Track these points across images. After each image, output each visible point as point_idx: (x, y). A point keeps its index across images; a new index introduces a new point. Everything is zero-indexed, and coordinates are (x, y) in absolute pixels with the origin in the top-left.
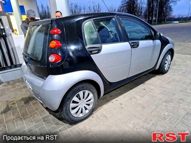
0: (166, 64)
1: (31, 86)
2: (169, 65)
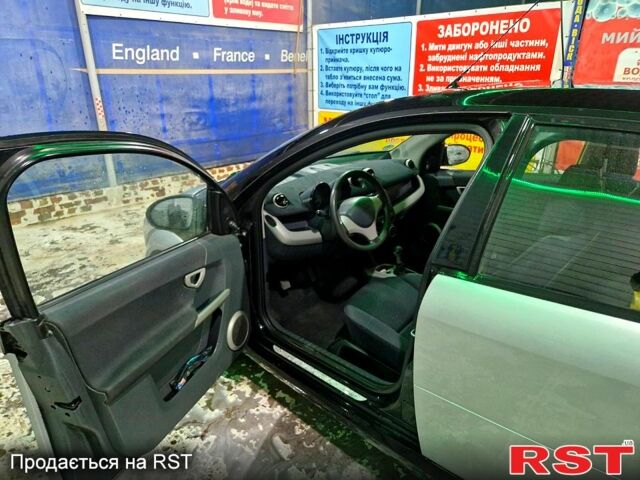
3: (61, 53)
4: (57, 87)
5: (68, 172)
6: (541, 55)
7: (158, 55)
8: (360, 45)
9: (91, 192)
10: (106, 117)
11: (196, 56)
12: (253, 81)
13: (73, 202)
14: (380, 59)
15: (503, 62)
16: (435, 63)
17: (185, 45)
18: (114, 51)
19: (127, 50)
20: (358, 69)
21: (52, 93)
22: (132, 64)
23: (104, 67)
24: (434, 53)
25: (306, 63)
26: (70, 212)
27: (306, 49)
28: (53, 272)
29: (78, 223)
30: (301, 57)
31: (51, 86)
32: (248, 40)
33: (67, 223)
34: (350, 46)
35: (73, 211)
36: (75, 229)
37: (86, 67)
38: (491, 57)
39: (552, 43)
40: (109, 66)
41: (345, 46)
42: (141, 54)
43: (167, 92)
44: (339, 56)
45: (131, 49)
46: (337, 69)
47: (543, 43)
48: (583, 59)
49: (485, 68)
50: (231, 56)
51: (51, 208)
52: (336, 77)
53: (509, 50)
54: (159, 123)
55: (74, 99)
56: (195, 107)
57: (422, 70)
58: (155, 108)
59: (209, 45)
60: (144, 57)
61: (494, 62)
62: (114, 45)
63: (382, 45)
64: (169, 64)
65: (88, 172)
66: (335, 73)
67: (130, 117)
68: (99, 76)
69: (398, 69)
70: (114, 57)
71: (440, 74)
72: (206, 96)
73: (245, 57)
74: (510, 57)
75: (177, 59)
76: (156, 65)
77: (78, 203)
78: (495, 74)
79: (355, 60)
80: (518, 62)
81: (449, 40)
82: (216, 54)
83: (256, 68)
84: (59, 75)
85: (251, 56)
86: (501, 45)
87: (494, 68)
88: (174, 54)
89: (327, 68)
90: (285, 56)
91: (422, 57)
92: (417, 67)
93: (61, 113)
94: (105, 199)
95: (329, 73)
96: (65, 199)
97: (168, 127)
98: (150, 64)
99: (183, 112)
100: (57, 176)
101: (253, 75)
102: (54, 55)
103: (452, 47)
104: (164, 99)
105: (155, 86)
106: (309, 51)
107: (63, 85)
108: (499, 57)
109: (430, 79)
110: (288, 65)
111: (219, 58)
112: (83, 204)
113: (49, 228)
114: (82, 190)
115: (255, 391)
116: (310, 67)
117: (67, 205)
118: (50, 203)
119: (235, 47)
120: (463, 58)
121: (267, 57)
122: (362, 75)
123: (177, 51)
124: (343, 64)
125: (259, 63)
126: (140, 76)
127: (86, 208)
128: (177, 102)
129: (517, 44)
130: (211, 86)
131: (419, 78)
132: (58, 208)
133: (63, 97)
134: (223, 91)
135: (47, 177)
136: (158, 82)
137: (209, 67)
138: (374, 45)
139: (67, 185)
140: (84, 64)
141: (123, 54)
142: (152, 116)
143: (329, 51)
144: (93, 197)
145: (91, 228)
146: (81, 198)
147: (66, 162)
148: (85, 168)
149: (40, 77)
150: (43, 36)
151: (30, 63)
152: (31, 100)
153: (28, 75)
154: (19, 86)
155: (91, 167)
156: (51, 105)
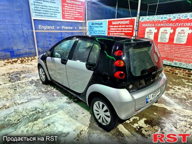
3: (28, 27)
4: (26, 34)
5: (28, 52)
6: (131, 29)
7: (49, 27)
8: (97, 26)
9: (32, 57)
10: (37, 41)
11: (58, 28)
12: (72, 34)
13: (28, 59)
14: (101, 29)
15: (125, 30)
16: (111, 30)
17: (55, 25)
18: (39, 27)
19: (42, 27)
20: (96, 31)
21: (25, 36)
22: (43, 29)
23: (37, 30)
24: (111, 28)
25: (86, 29)
26: (27, 61)
27: (86, 26)
28: (22, 71)
29: (29, 63)
30: (84, 28)
31: (25, 34)
32: (71, 24)
33: (26, 63)
34: (95, 26)
35: (28, 61)
36: (28, 65)
37: (33, 30)
38: (122, 29)
39: (134, 26)
40: (38, 30)
41: (94, 26)
42: (45, 28)
43: (51, 35)
44: (92, 28)
45: (43, 26)
46: (92, 31)
47: (132, 26)
48: (139, 30)
49: (121, 31)
50: (67, 28)
51: (24, 60)
52: (92, 33)
53: (125, 27)
54: (49, 43)
55: (30, 37)
56: (57, 39)
57: (109, 31)
58: (48, 39)
59: (61, 25)
60: (46, 28)
61: (123, 30)
62: (39, 26)
63: (101, 26)
64: (52, 30)
65: (32, 53)
66: (92, 32)
67: (42, 41)
68: (36, 32)
69: (104, 31)
70: (39, 28)
71: (112, 32)
72: (60, 37)
73: (70, 28)
74: (126, 29)
75: (54, 28)
76: (49, 30)
77: (29, 59)
78: (123, 33)
79: (96, 29)
80: (127, 30)
81: (114, 25)
82: (63, 27)
83: (73, 30)
84: (27, 32)
85: (72, 28)
86: (124, 26)
87: (123, 31)
88: (53, 27)
89: (90, 31)
90: (80, 28)
91: (109, 29)
92: (108, 31)
93: (27, 40)
94: (36, 59)
95: (90, 32)
96: (27, 58)
97: (51, 43)
98: (47, 30)
99: (55, 40)
100: (25, 53)
101: (72, 32)
102: (26, 28)
103: (115, 27)
104: (50, 37)
105: (48, 34)
106: (86, 27)
107: (28, 34)
108: (124, 29)
109: (111, 34)
110: (81, 30)
111: (64, 28)
112: (30, 60)
113: (23, 64)
114: (31, 57)
115: (54, 88)
116: (87, 30)
117: (27, 60)
118: (23, 59)
119: (68, 26)
120: (117, 29)
121: (76, 28)
122: (97, 32)
123: (54, 27)
124: (93, 30)
125: (74, 29)
126: (45, 32)
127: (31, 61)
128: (53, 38)
129: (127, 26)
130: (61, 35)
131: (109, 33)
132: (25, 60)
133: (28, 36)
134: (65, 36)
135: (23, 53)
136: (49, 33)
137: (61, 30)
138: (99, 26)
139: (27, 55)
140: (32, 30)
141: (41, 28)
142: (47, 41)
143: (90, 27)
144: (33, 58)
145: (32, 64)
146: (30, 58)
147: (27, 50)
148: (31, 52)
149: (23, 32)
150: (24, 24)
151: (21, 29)
152: (21, 37)
153: (20, 32)
154: (18, 34)
155: (33, 52)
156: (25, 38)
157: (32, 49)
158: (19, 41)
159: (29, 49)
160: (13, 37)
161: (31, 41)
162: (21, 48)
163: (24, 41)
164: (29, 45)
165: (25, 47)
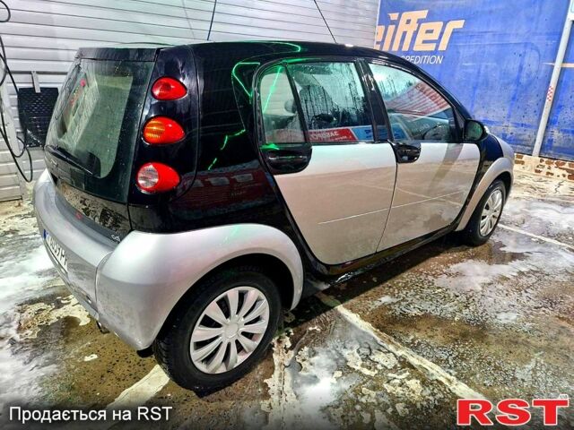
0: (484, 217)
1: (64, 259)
2: (495, 221)
3: (542, 52)
4: (528, 75)
5: (509, 136)
9: (516, 155)
21: (524, 80)
31: (525, 75)
37: (554, 61)
55: (537, 85)
65: (522, 140)
68: (562, 68)
84: (534, 68)
93: (523, 95)
94: (523, 163)
102: (536, 53)
107: (533, 75)
133: (530, 83)
147: (511, 129)
148: (521, 138)
149: (521, 68)
150: (535, 40)
151: (518, 58)
152: (508, 84)
153: (513, 66)
154: (505, 74)
155: (526, 137)
156: (519, 88)
157: (529, 126)
158: (499, 96)
159: (517, 125)
160: (486, 83)
161: (533, 101)
162: (496, 120)
163: (513, 98)
164: (522, 113)
165: (509, 116)
